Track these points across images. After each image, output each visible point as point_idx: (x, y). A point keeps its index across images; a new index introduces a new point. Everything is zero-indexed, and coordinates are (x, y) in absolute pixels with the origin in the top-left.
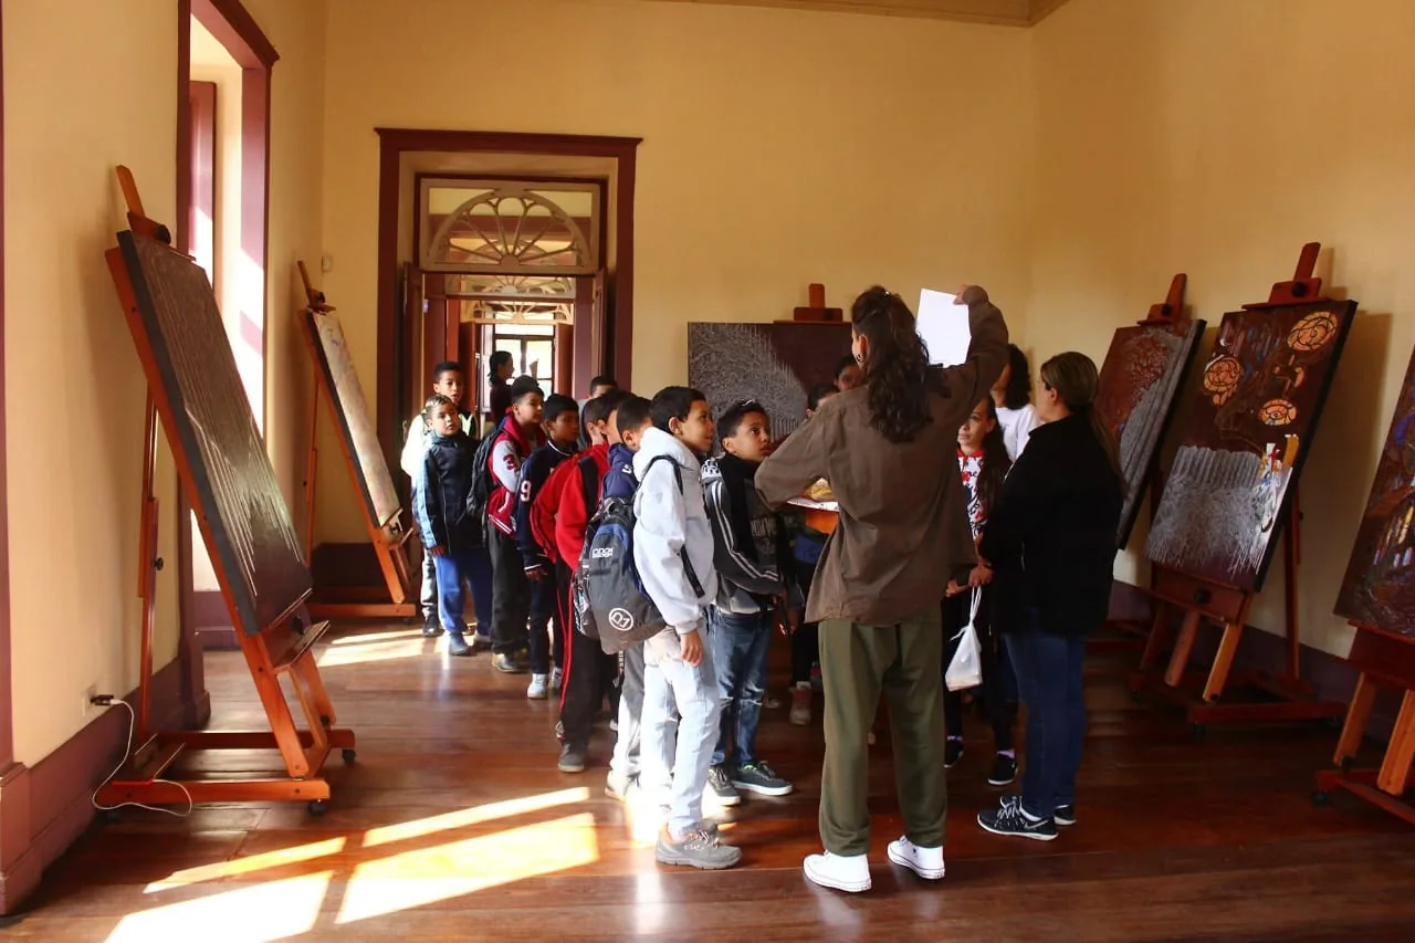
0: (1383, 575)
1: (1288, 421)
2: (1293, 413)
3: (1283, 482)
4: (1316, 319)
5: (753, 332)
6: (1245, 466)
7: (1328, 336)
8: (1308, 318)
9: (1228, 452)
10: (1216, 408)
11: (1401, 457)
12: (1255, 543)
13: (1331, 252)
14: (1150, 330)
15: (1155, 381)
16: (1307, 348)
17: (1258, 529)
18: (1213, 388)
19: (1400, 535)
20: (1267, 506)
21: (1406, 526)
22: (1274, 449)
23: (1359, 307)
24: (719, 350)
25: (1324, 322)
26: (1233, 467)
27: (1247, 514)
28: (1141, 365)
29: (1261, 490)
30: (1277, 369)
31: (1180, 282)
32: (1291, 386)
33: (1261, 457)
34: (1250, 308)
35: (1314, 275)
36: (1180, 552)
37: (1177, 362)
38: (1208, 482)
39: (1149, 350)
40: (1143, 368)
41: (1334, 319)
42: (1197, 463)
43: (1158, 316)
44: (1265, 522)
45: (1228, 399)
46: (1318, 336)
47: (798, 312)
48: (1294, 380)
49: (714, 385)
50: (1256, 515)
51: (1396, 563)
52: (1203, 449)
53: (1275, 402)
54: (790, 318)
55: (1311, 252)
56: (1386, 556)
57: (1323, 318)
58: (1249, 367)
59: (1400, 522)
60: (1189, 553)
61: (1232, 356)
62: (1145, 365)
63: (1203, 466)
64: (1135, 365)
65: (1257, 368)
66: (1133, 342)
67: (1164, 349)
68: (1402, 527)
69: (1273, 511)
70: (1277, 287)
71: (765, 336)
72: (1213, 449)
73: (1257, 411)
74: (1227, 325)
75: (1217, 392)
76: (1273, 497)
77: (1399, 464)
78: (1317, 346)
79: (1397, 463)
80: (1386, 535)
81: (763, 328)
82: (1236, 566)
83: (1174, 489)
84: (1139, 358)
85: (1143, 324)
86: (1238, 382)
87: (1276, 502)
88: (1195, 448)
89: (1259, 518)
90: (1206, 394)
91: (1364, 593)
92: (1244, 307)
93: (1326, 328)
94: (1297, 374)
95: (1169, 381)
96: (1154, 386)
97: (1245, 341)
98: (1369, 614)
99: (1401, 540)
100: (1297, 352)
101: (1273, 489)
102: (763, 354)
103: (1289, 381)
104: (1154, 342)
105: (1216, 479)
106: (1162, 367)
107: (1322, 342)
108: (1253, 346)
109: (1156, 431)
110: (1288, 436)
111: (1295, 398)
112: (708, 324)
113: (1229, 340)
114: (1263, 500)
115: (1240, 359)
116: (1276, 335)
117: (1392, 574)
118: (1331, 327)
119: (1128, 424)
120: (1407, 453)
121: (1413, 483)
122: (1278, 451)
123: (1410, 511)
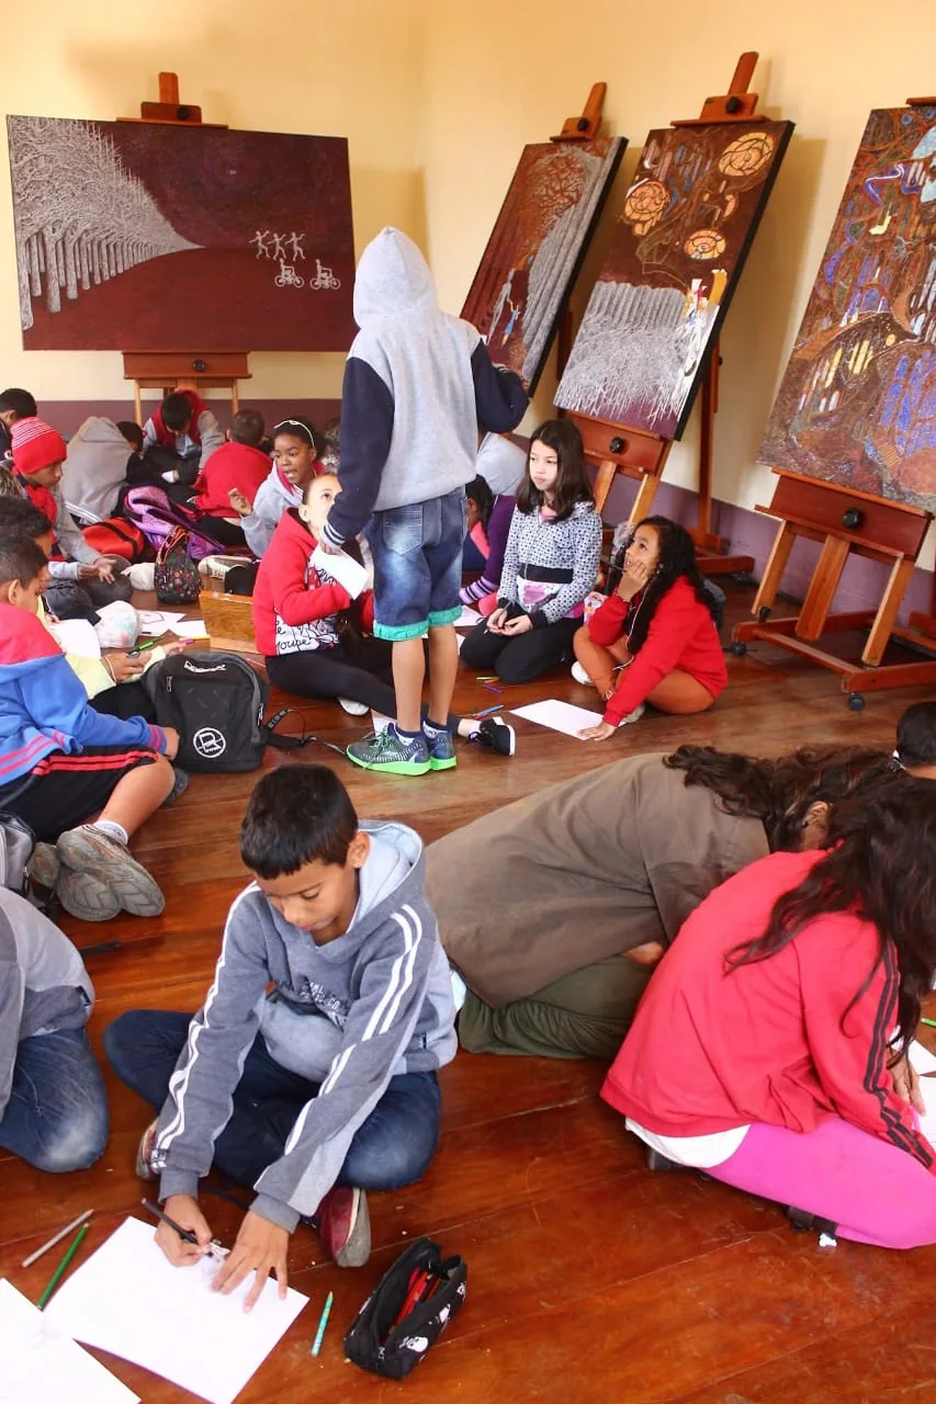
0: (809, 420)
1: (716, 255)
2: (722, 246)
3: (708, 320)
4: (751, 140)
5: (91, 131)
6: (667, 305)
7: (762, 161)
8: (743, 139)
9: (649, 288)
10: (637, 240)
11: (831, 295)
12: (677, 387)
13: (769, 63)
14: (564, 147)
15: (569, 207)
16: (740, 174)
17: (681, 372)
18: (635, 216)
19: (827, 378)
20: (690, 347)
21: (834, 369)
22: (700, 286)
23: (796, 131)
24: (49, 152)
25: (759, 145)
26: (654, 306)
27: (669, 357)
28: (553, 188)
29: (684, 330)
30: (706, 197)
31: (599, 93)
32: (721, 214)
33: (685, 294)
34: (679, 126)
35: (750, 90)
36: (595, 399)
37: (594, 185)
38: (627, 322)
39: (563, 171)
40: (556, 192)
41: (770, 141)
42: (615, 302)
43: (574, 133)
44: (688, 365)
45: (651, 229)
46: (751, 162)
47: (147, 108)
48: (724, 208)
49: (44, 198)
50: (679, 357)
51: (822, 408)
52: (622, 285)
53: (702, 233)
54: (136, 115)
55: (748, 62)
56: (812, 400)
57: (758, 140)
58: (677, 193)
59: (827, 364)
60: (605, 400)
61: (657, 180)
62: (558, 188)
63: (622, 304)
64: (546, 187)
65: (686, 194)
66: (544, 161)
67: (580, 170)
68: (829, 371)
69: (697, 353)
70: (709, 101)
71: (106, 138)
72: (634, 285)
73: (683, 244)
74: (653, 143)
75: (638, 221)
76: (698, 338)
77: (829, 302)
78: (751, 171)
79: (825, 301)
80: (812, 378)
81: (104, 128)
82: (656, 413)
83: (590, 330)
84: (552, 180)
85: (557, 141)
86: (663, 210)
87: (700, 344)
88: (613, 284)
89: (681, 361)
90: (627, 222)
91: (788, 440)
92: (672, 124)
93: (761, 151)
94: (727, 202)
95: (586, 206)
96: (569, 213)
97: (672, 163)
98: (793, 460)
99: (828, 384)
100: (729, 179)
101: (698, 330)
102: (104, 157)
103: (719, 211)
104: (569, 162)
105: (636, 319)
106: (577, 190)
107: (757, 167)
108: (681, 170)
109: (569, 265)
110: (715, 271)
111: (725, 230)
112: (32, 119)
113: (655, 161)
114: (686, 341)
115: (666, 184)
116: (707, 157)
117: (817, 420)
118: (766, 150)
119: (538, 255)
120: (836, 292)
121: (843, 323)
122: (704, 288)
123: (840, 352)
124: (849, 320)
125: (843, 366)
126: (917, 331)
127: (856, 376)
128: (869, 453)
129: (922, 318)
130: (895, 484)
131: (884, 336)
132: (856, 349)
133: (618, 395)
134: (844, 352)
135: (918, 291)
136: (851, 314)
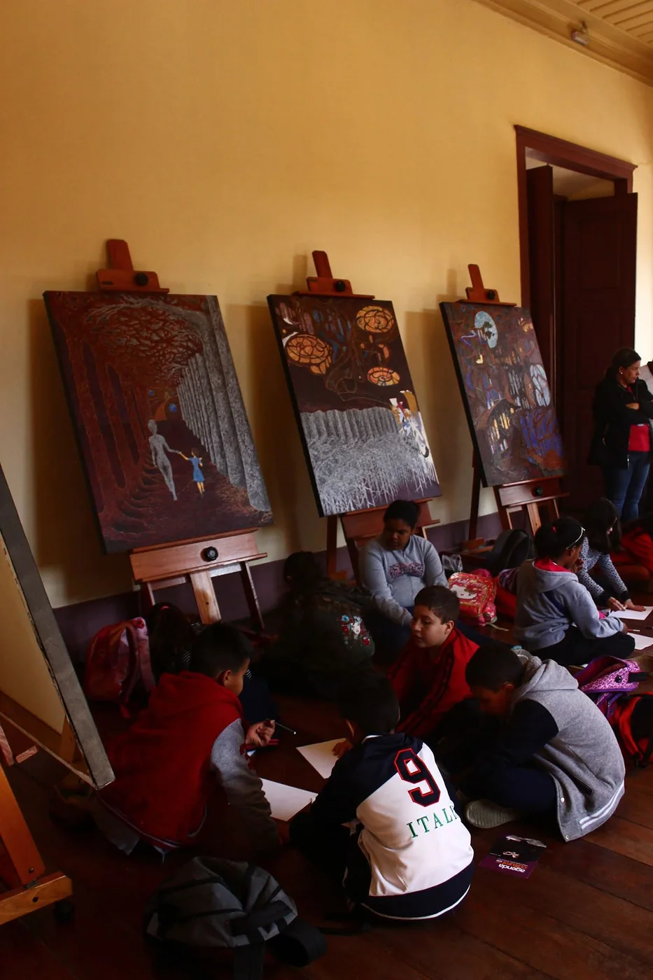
0: (500, 457)
1: (395, 382)
2: (396, 376)
3: (419, 423)
4: (372, 310)
6: (381, 418)
8: (364, 310)
9: (357, 410)
10: (322, 378)
12: (424, 465)
15: (192, 355)
16: (378, 331)
17: (421, 457)
19: (497, 435)
20: (417, 440)
22: (398, 402)
25: (380, 314)
26: (368, 421)
27: (405, 450)
29: (406, 431)
30: (361, 346)
32: (384, 357)
33: (391, 409)
36: (366, 496)
38: (354, 437)
41: (387, 312)
42: (331, 424)
44: (425, 451)
45: (328, 369)
46: (382, 323)
48: (382, 354)
50: (413, 448)
51: (502, 449)
52: (331, 412)
53: (376, 369)
56: (496, 447)
57: (377, 311)
58: (333, 343)
59: (493, 428)
60: (374, 494)
61: (307, 333)
63: (339, 425)
65: (341, 344)
68: (496, 431)
69: (424, 442)
72: (341, 410)
74: (282, 306)
75: (310, 364)
76: (418, 433)
77: (477, 399)
78: (385, 330)
80: (490, 436)
82: (421, 486)
86: (330, 355)
87: (422, 436)
88: (318, 412)
89: (417, 450)
91: (497, 469)
93: (384, 318)
94: (384, 349)
96: (195, 361)
98: (504, 478)
99: (499, 437)
100: (372, 334)
101: (414, 428)
103: (376, 354)
105: (360, 432)
107: (388, 328)
108: (326, 328)
110: (401, 392)
114: (412, 437)
116: (343, 319)
117: (503, 455)
118: (387, 318)
120: (478, 393)
121: (489, 408)
122: (401, 403)
123: (495, 421)
124: (491, 405)
125: (500, 427)
126: (519, 405)
127: (508, 430)
128: (531, 461)
129: (518, 398)
130: (546, 470)
131: (509, 410)
132: (501, 417)
133: (383, 486)
134: (497, 422)
135: (510, 388)
136: (490, 402)
